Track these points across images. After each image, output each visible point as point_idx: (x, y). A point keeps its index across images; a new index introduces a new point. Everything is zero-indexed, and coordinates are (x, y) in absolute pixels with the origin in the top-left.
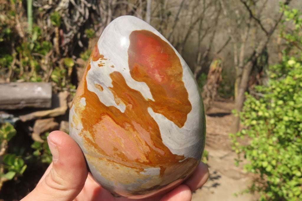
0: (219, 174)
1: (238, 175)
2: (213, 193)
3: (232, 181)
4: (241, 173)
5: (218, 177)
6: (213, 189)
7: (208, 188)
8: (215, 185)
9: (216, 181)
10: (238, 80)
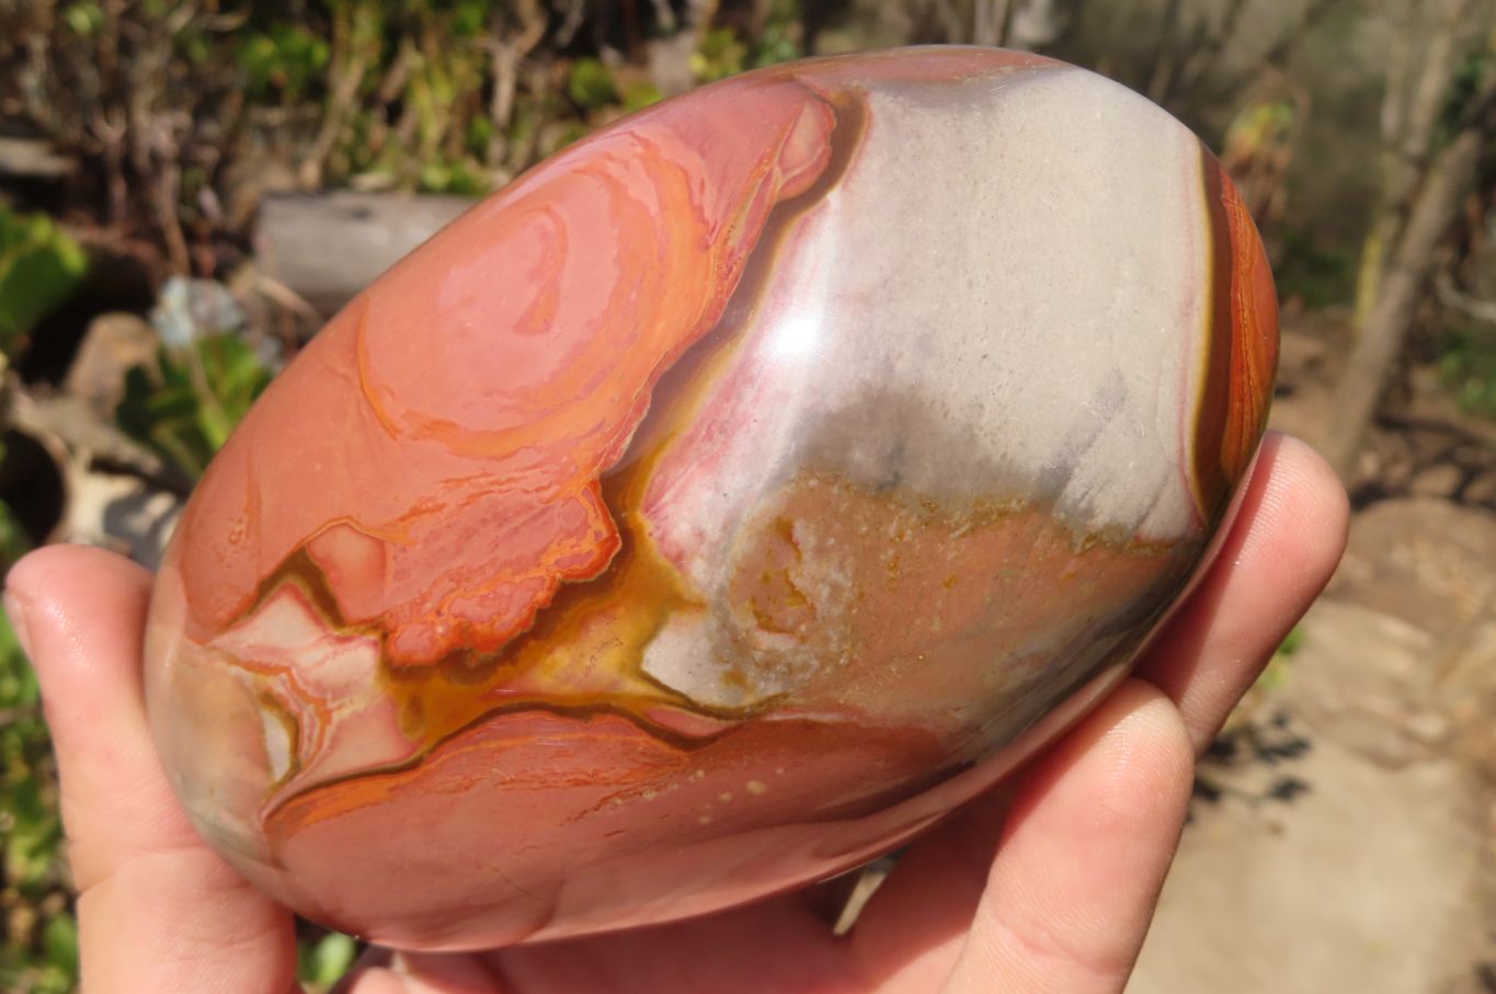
0: (1298, 728)
1: (1393, 745)
2: (1276, 830)
3: (1368, 775)
4: (1409, 736)
5: (1295, 749)
6: (1274, 811)
7: (1254, 802)
8: (1287, 791)
9: (1288, 769)
10: (1386, 227)
